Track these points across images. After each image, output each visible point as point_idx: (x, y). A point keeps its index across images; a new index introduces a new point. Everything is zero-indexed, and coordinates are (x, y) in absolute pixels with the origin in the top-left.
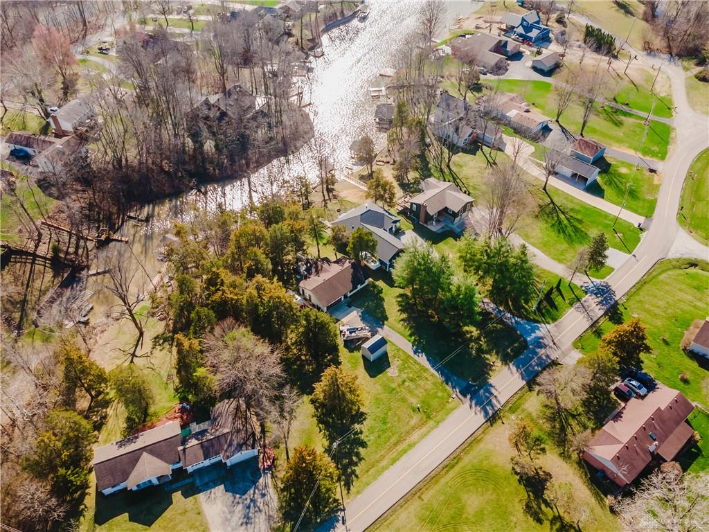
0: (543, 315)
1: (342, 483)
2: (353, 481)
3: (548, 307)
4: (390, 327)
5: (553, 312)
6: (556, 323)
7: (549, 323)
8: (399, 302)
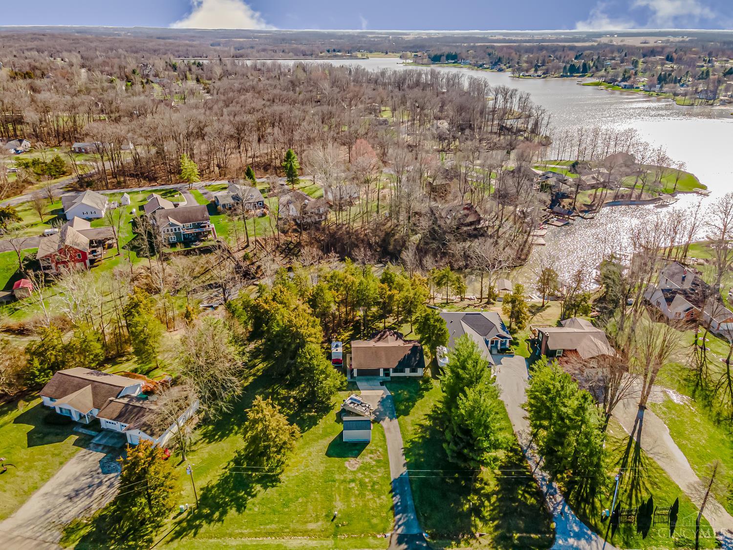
4: (400, 424)
8: (437, 407)
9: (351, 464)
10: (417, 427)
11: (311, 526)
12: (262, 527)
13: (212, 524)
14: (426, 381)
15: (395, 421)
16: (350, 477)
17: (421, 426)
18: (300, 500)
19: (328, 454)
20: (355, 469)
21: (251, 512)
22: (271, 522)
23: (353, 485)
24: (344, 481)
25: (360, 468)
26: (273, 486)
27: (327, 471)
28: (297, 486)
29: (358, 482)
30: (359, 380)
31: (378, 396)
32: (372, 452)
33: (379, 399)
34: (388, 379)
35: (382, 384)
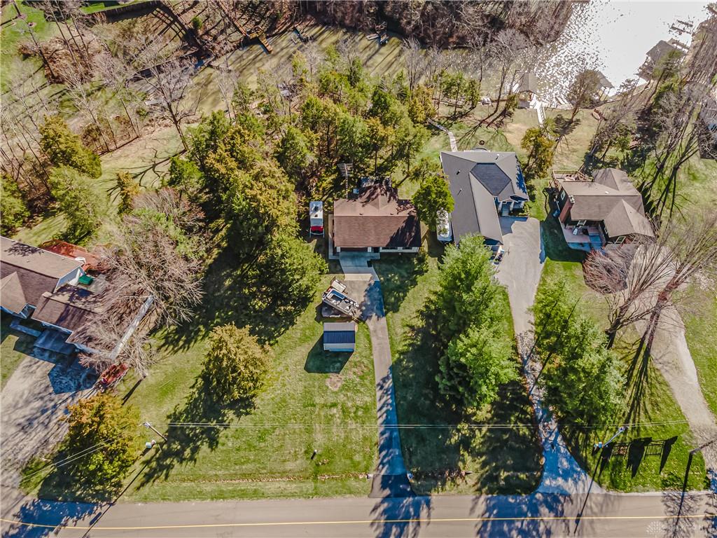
0: (604, 465)
1: (147, 470)
2: (158, 477)
3: (625, 459)
4: (388, 324)
5: (626, 473)
6: (612, 493)
7: (600, 484)
8: (431, 301)
9: (333, 382)
10: (407, 329)
11: (290, 466)
12: (237, 467)
13: (184, 463)
14: (421, 260)
15: (383, 320)
16: (331, 400)
17: (412, 328)
18: (277, 432)
19: (307, 369)
20: (336, 390)
21: (224, 448)
22: (248, 461)
23: (334, 410)
24: (325, 405)
25: (344, 388)
26: (247, 414)
27: (308, 392)
28: (274, 413)
29: (340, 407)
30: (343, 258)
31: (365, 282)
32: (356, 365)
33: (366, 287)
34: (377, 256)
35: (370, 264)
